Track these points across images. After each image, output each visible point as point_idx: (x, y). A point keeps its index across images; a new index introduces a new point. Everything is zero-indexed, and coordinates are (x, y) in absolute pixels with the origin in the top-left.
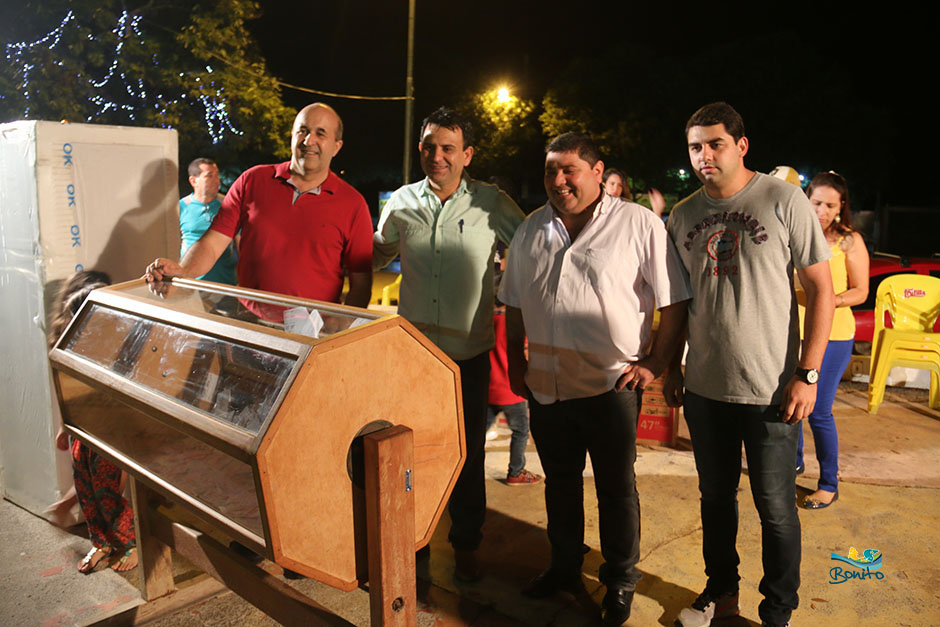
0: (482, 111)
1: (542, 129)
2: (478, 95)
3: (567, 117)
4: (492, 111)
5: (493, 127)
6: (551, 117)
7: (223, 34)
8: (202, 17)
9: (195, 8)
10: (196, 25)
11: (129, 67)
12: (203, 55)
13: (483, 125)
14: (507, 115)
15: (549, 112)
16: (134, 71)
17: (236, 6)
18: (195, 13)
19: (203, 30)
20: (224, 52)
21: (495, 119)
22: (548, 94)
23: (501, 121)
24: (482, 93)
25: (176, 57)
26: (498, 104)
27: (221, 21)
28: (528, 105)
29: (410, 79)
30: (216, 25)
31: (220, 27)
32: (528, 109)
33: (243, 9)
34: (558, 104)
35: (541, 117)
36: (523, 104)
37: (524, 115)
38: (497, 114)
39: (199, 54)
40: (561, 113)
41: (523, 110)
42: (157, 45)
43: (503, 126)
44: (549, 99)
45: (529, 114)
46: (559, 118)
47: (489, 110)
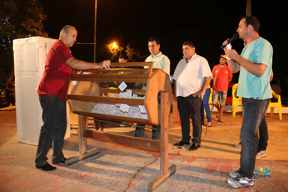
0: (109, 50)
1: (126, 55)
2: (107, 45)
3: (134, 51)
4: (111, 50)
5: (112, 54)
6: (129, 51)
7: (36, 24)
8: (30, 19)
9: (27, 16)
10: (28, 21)
11: (5, 33)
12: (30, 30)
13: (109, 54)
14: (116, 51)
15: (128, 50)
16: (8, 34)
17: (40, 16)
18: (27, 17)
19: (30, 23)
20: (36, 30)
21: (112, 52)
22: (128, 45)
23: (114, 53)
24: (108, 45)
25: (21, 31)
26: (113, 47)
27: (36, 20)
28: (122, 48)
29: (95, 38)
30: (34, 21)
31: (35, 22)
32: (122, 49)
33: (42, 17)
34: (131, 48)
35: (126, 51)
36: (120, 48)
37: (121, 51)
38: (113, 51)
40: (132, 50)
41: (120, 49)
43: (115, 54)
44: (128, 46)
45: (122, 51)
46: (131, 52)
47: (110, 49)
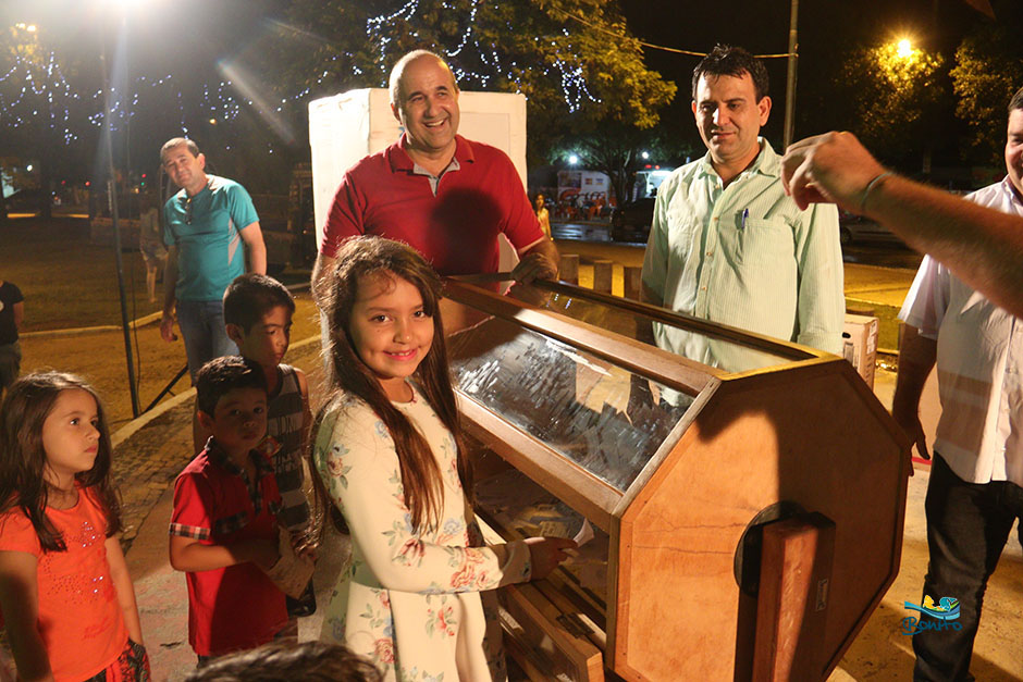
0: (878, 69)
1: (953, 87)
2: (872, 50)
3: (988, 71)
4: (889, 69)
5: (890, 88)
6: (966, 72)
11: (482, 34)
12: (559, 16)
13: (877, 86)
14: (909, 73)
15: (964, 65)
16: (488, 38)
20: (581, 13)
21: (893, 78)
22: (963, 44)
23: (900, 80)
24: (877, 47)
25: (531, 21)
26: (896, 59)
28: (934, 59)
29: (793, 32)
32: (935, 64)
34: (976, 57)
35: (952, 72)
36: (929, 59)
37: (929, 72)
38: (895, 71)
39: (555, 16)
40: (979, 67)
41: (928, 65)
42: (511, 9)
43: (902, 86)
44: (964, 50)
45: (937, 70)
46: (977, 73)
47: (885, 67)
